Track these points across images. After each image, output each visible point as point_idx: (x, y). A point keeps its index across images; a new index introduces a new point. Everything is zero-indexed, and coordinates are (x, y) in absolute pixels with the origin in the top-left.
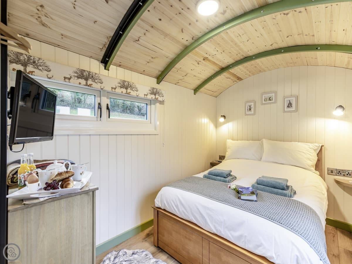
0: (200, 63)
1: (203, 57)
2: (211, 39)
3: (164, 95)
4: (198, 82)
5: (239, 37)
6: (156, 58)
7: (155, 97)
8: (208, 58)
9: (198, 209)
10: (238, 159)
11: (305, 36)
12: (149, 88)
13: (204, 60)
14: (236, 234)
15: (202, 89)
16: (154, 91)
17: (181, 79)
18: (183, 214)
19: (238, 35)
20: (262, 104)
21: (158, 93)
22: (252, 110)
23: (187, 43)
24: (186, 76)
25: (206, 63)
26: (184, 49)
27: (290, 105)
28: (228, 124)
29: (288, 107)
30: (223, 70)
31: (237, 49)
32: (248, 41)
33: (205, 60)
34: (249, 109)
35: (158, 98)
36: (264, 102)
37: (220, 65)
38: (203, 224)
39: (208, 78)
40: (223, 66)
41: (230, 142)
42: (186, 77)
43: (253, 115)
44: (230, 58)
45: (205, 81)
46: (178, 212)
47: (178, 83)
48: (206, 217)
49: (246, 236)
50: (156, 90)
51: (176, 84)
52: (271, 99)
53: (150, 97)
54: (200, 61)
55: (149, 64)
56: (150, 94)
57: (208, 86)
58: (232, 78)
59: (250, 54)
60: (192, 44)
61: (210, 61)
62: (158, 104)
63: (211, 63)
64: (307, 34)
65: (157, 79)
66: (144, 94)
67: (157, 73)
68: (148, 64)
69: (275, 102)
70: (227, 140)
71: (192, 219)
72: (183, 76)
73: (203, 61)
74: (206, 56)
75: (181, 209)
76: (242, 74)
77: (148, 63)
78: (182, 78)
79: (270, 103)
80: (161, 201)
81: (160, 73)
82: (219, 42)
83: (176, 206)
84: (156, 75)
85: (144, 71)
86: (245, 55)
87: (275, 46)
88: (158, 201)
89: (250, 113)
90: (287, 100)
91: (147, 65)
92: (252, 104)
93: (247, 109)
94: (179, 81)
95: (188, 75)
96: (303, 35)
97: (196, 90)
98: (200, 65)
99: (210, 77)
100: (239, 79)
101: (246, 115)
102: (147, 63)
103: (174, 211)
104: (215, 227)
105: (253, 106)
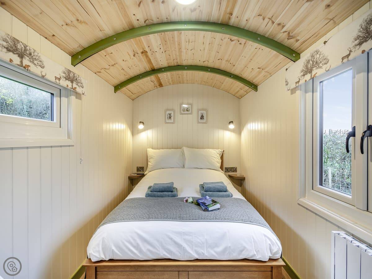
0: (136, 54)
1: (143, 49)
2: (163, 33)
3: (83, 84)
4: (123, 78)
5: (188, 43)
6: (83, 24)
7: (72, 86)
8: (147, 52)
9: (171, 239)
10: (163, 168)
11: (229, 64)
12: (63, 69)
13: (142, 53)
14: (219, 249)
15: (124, 89)
16: (71, 76)
17: (105, 69)
18: (149, 253)
19: (188, 41)
20: (181, 114)
21: (76, 79)
22: (172, 118)
23: (136, 24)
24: (113, 65)
25: (143, 58)
26: (128, 29)
27: (202, 117)
28: (147, 131)
29: (201, 118)
30: (154, 71)
31: (178, 54)
32: (191, 50)
33: (144, 54)
34: (169, 118)
35: (76, 88)
36: (182, 112)
37: (154, 65)
38: (180, 255)
39: (135, 76)
40: (156, 67)
41: (150, 151)
42: (112, 67)
43: (172, 124)
44: (166, 61)
45: (131, 79)
46: (139, 255)
47: (100, 72)
48: (185, 245)
49: (230, 247)
50: (74, 75)
51: (97, 73)
52: (188, 110)
53: (65, 83)
54: (137, 53)
55: (68, 29)
56: (64, 79)
57: (131, 86)
58: (156, 82)
59: (185, 63)
60: (141, 27)
61: (147, 56)
62: (74, 97)
63: (147, 59)
64: (231, 63)
65: (72, 57)
66: (55, 77)
67: (75, 47)
68: (65, 26)
69: (191, 114)
70: (148, 149)
71: (164, 255)
72: (109, 66)
73: (140, 54)
74: (147, 49)
75: (145, 248)
76: (166, 81)
77: (67, 24)
78: (107, 67)
79: (188, 114)
80: (103, 249)
81: (80, 49)
82: (168, 40)
83: (134, 247)
84: (72, 51)
85: (54, 35)
86: (179, 64)
87: (206, 64)
88: (99, 252)
89: (170, 121)
90: (200, 113)
91: (63, 27)
92: (172, 112)
93: (167, 117)
94: (102, 71)
95: (116, 65)
96: (229, 63)
97: (117, 88)
98: (135, 57)
99: (138, 75)
100: (161, 85)
101: (166, 123)
102: (64, 24)
103: (132, 255)
104: (197, 252)
105: (172, 115)
